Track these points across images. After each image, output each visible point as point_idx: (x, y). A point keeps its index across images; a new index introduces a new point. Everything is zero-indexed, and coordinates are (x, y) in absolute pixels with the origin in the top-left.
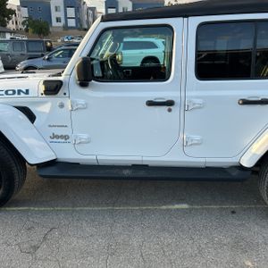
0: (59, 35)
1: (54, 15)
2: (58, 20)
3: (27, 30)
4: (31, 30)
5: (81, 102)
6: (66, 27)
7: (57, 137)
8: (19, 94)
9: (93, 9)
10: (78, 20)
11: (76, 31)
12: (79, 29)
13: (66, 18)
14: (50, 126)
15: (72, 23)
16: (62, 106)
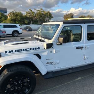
5: (58, 50)
7: (49, 63)
8: (36, 49)
14: (46, 60)
16: (51, 52)
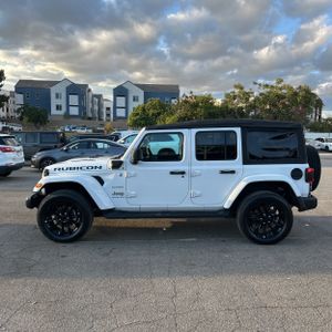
0: (59, 124)
1: (54, 102)
2: (58, 108)
3: (21, 119)
4: (26, 119)
6: (67, 116)
7: (117, 194)
8: (96, 168)
9: (99, 97)
10: (82, 108)
11: (79, 120)
12: (83, 118)
13: (68, 106)
14: (112, 187)
15: (74, 111)
16: (121, 175)
